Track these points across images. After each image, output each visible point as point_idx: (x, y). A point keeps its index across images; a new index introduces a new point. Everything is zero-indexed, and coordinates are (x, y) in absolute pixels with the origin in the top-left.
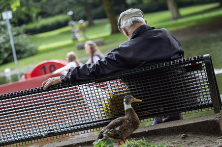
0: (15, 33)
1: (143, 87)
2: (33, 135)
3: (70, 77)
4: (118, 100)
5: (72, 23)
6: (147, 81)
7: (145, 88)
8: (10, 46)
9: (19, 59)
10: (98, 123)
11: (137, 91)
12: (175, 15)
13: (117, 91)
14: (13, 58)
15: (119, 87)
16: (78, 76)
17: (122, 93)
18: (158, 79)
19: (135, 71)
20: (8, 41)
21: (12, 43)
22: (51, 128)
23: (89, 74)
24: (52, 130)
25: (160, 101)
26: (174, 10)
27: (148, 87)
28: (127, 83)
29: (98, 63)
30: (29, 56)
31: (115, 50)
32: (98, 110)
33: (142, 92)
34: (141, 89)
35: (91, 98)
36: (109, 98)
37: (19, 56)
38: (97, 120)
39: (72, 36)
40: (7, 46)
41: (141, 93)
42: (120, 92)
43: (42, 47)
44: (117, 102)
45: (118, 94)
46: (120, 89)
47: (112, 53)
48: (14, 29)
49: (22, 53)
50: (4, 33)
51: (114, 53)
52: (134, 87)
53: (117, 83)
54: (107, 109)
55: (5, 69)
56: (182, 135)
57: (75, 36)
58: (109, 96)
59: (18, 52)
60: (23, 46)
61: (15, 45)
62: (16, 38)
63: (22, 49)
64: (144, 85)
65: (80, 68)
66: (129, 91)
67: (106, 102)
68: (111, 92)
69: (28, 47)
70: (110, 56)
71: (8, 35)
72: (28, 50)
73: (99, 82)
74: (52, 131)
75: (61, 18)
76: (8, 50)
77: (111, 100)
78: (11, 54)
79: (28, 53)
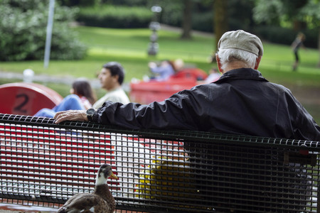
0: (58, 16)
1: (212, 165)
2: (16, 191)
3: (101, 115)
4: (168, 174)
5: (156, 25)
6: (221, 158)
7: (216, 168)
8: (45, 34)
9: (52, 59)
10: (125, 202)
11: (201, 168)
13: (170, 160)
14: (43, 55)
15: (175, 155)
16: (113, 117)
17: (177, 166)
19: (207, 136)
20: (43, 25)
21: (49, 30)
22: (48, 189)
23: (131, 119)
24: (48, 192)
25: (233, 196)
27: (221, 169)
28: (189, 152)
29: (152, 106)
30: (70, 59)
31: (185, 92)
32: (131, 181)
33: (209, 172)
34: (209, 167)
35: (125, 160)
36: (154, 167)
37: (54, 55)
38: (125, 196)
40: (40, 33)
41: (207, 174)
42: (173, 163)
43: (96, 51)
44: (165, 178)
45: (170, 165)
46: (176, 158)
47: (180, 95)
48: (59, 9)
49: (60, 51)
50: (42, 11)
51: (182, 96)
52: (198, 161)
53: (173, 147)
54: (145, 184)
55: (26, 68)
57: (153, 48)
58: (154, 163)
59: (54, 48)
60: (65, 41)
61: (54, 35)
62: (57, 24)
63: (63, 45)
64: (215, 163)
65: (122, 107)
66: (188, 164)
67: (147, 173)
68: (159, 158)
69: (72, 45)
70: (174, 99)
71: (47, 17)
72: (70, 49)
73: (145, 137)
74: (48, 195)
75: (140, 12)
76: (40, 40)
77: (156, 171)
78: (43, 48)
79: (71, 54)
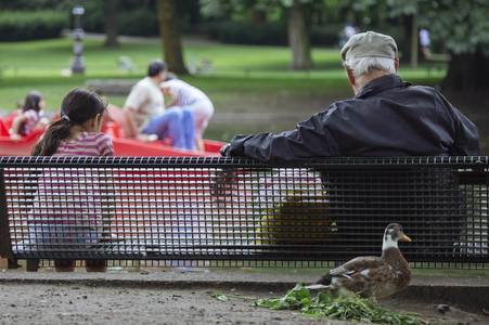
12: (300, 61)
17: (313, 201)
18: (397, 187)
22: (155, 243)
38: (244, 244)
39: (71, 61)
42: (309, 198)
44: (292, 217)
56: (440, 306)
57: (78, 63)
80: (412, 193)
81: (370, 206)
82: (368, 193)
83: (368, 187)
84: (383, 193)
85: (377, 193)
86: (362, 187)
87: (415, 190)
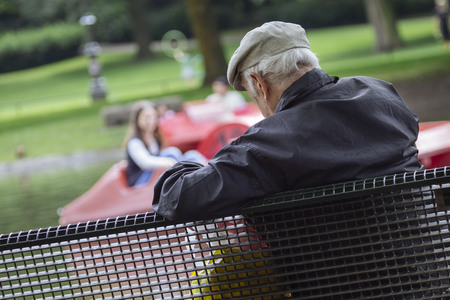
5: (92, 48)
12: (386, 39)
26: (385, 24)
31: (242, 140)
51: (241, 146)
57: (98, 87)
80: (374, 230)
81: (328, 255)
82: (324, 238)
83: (322, 229)
84: (343, 235)
85: (334, 236)
86: (312, 231)
87: (387, 223)
